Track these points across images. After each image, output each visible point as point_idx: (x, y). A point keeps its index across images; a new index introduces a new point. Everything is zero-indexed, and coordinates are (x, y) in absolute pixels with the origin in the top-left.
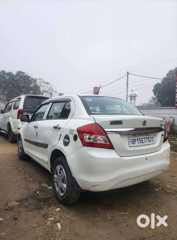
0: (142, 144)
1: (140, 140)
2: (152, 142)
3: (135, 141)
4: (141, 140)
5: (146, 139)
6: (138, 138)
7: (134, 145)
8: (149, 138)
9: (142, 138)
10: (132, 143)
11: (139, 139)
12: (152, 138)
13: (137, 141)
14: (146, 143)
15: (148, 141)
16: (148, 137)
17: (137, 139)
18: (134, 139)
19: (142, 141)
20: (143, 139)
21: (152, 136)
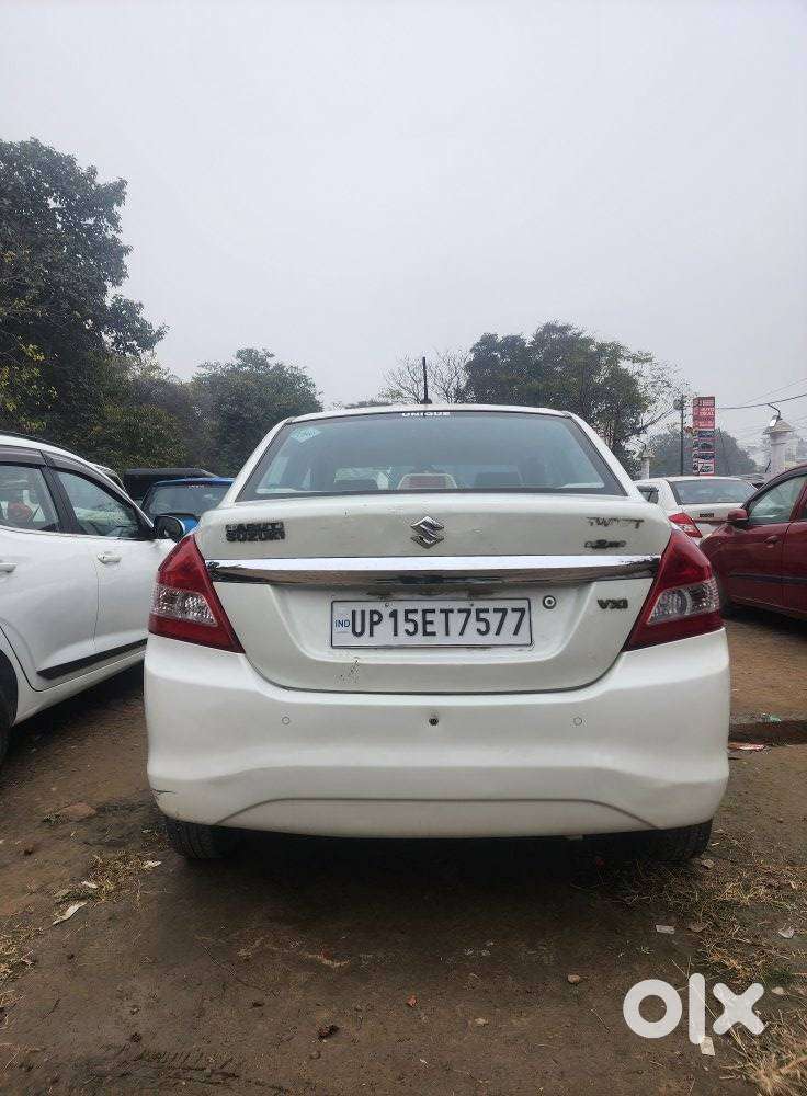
0: (419, 639)
1: (407, 620)
2: (507, 639)
3: (373, 623)
5: (457, 620)
6: (401, 607)
7: (365, 640)
8: (487, 611)
9: (425, 612)
10: (350, 628)
11: (407, 612)
12: (512, 619)
13: (387, 621)
16: (480, 605)
17: (394, 614)
18: (372, 613)
19: (427, 623)
20: (429, 617)
21: (523, 604)
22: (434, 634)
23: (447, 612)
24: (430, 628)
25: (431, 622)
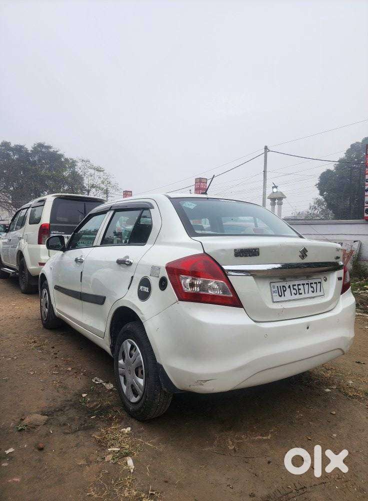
0: (298, 296)
1: (294, 289)
2: (319, 293)
3: (284, 291)
4: (296, 287)
5: (306, 286)
6: (291, 284)
7: (283, 298)
8: (312, 283)
9: (298, 285)
10: (278, 294)
11: (293, 285)
12: (319, 285)
13: (288, 290)
14: (307, 295)
15: (311, 289)
16: (310, 281)
17: (289, 287)
18: (283, 286)
19: (299, 289)
20: (300, 287)
22: (301, 294)
23: (303, 284)
24: (300, 292)
25: (300, 289)
